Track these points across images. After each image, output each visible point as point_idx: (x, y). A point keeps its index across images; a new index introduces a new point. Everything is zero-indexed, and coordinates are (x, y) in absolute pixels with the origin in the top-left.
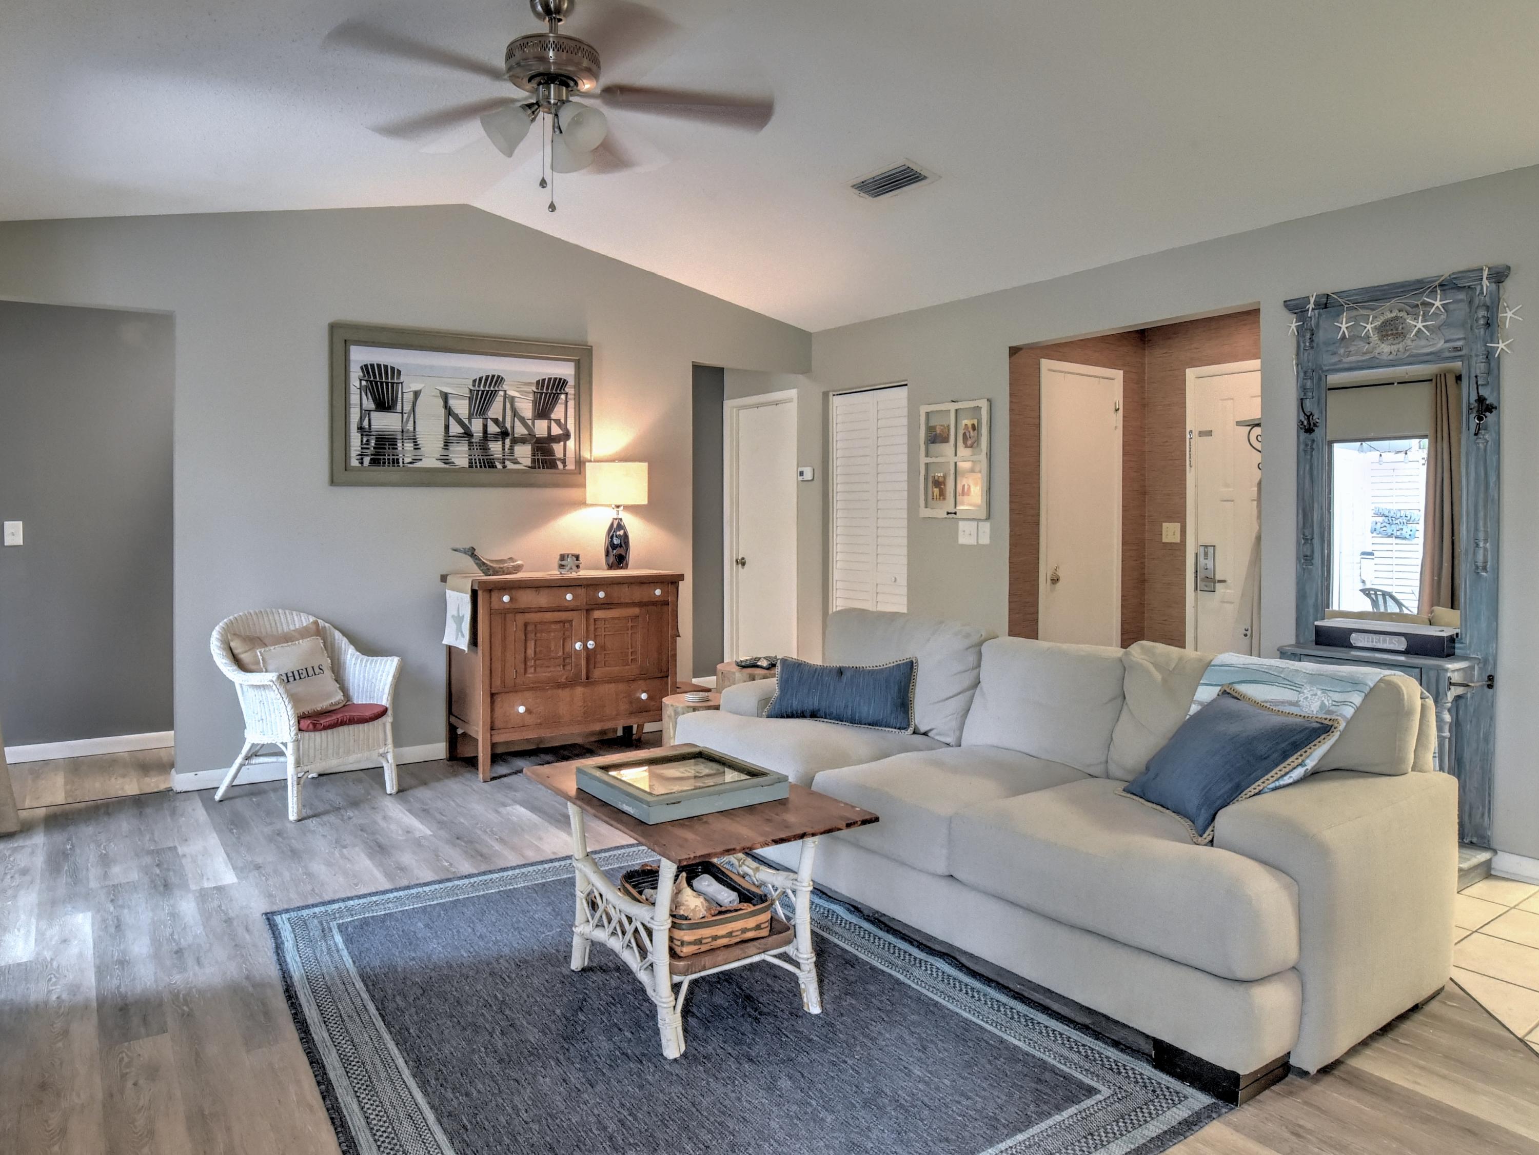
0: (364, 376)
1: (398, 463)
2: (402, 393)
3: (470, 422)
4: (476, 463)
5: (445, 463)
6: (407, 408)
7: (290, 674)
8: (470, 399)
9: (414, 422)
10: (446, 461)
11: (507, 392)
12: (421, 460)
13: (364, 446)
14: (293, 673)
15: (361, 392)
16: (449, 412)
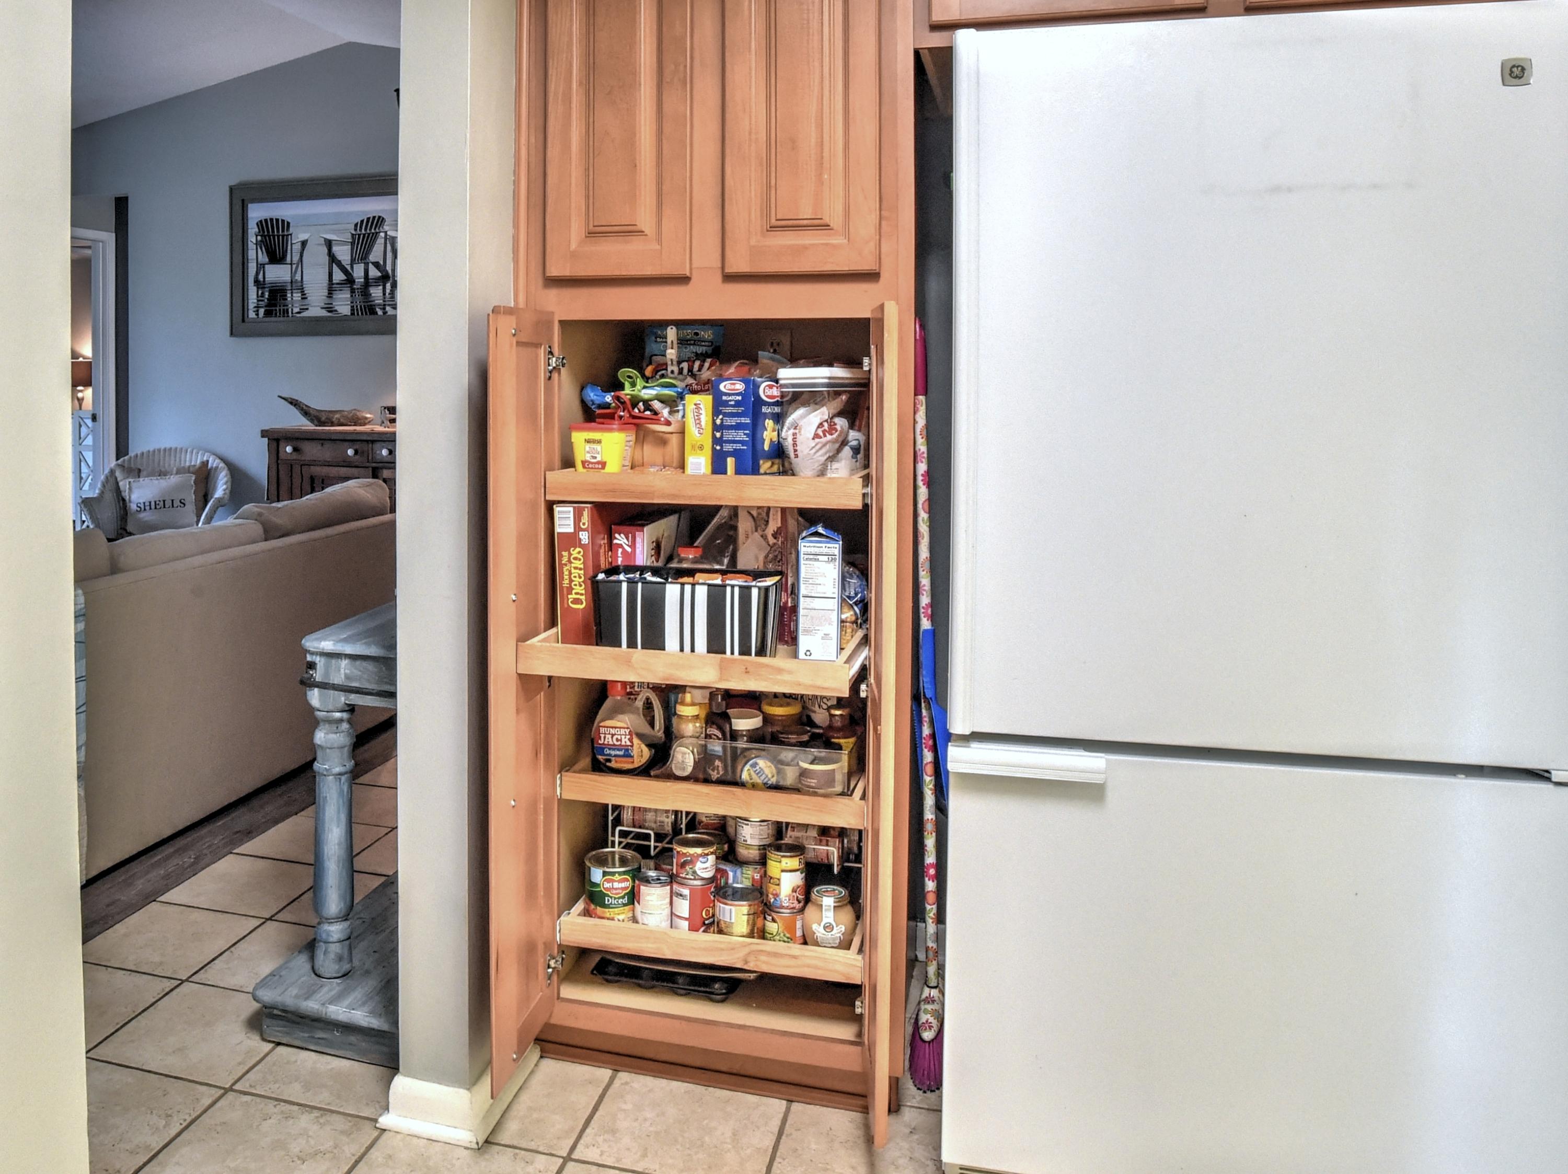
0: (259, 232)
1: (288, 313)
2: (292, 244)
3: (352, 268)
4: (357, 310)
5: (329, 312)
6: (296, 258)
7: (147, 504)
8: (352, 244)
9: (302, 272)
10: (330, 309)
11: (388, 233)
12: (307, 309)
13: (260, 298)
14: (150, 502)
15: (257, 249)
16: (333, 259)
